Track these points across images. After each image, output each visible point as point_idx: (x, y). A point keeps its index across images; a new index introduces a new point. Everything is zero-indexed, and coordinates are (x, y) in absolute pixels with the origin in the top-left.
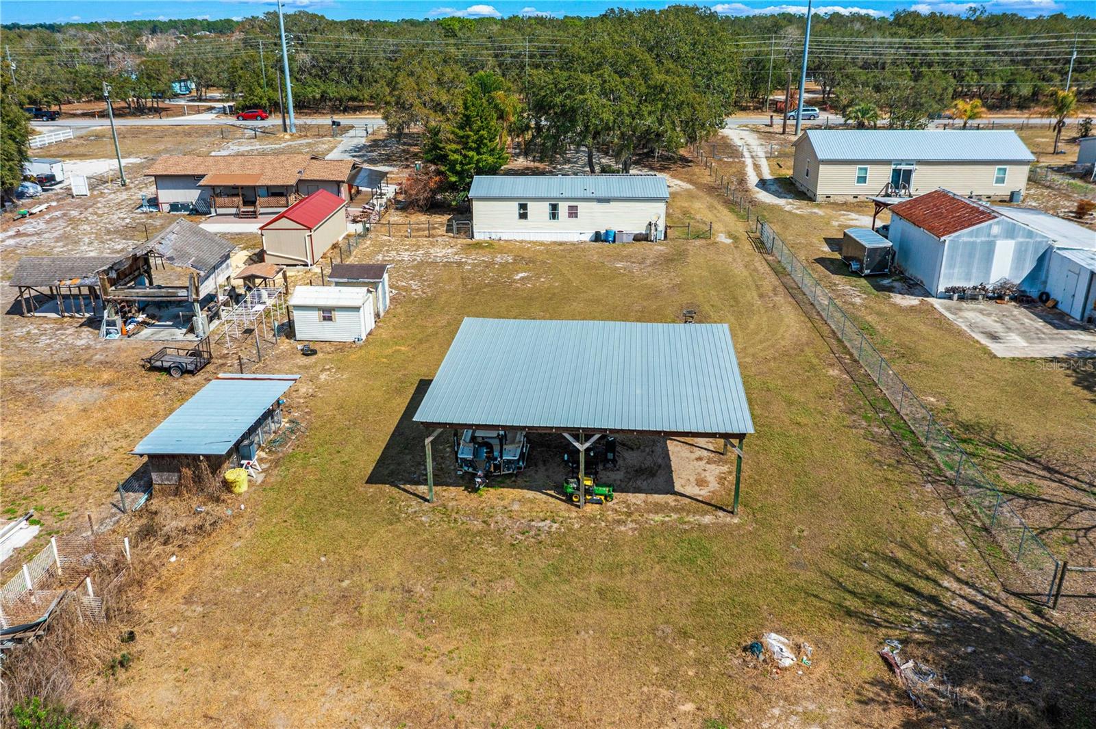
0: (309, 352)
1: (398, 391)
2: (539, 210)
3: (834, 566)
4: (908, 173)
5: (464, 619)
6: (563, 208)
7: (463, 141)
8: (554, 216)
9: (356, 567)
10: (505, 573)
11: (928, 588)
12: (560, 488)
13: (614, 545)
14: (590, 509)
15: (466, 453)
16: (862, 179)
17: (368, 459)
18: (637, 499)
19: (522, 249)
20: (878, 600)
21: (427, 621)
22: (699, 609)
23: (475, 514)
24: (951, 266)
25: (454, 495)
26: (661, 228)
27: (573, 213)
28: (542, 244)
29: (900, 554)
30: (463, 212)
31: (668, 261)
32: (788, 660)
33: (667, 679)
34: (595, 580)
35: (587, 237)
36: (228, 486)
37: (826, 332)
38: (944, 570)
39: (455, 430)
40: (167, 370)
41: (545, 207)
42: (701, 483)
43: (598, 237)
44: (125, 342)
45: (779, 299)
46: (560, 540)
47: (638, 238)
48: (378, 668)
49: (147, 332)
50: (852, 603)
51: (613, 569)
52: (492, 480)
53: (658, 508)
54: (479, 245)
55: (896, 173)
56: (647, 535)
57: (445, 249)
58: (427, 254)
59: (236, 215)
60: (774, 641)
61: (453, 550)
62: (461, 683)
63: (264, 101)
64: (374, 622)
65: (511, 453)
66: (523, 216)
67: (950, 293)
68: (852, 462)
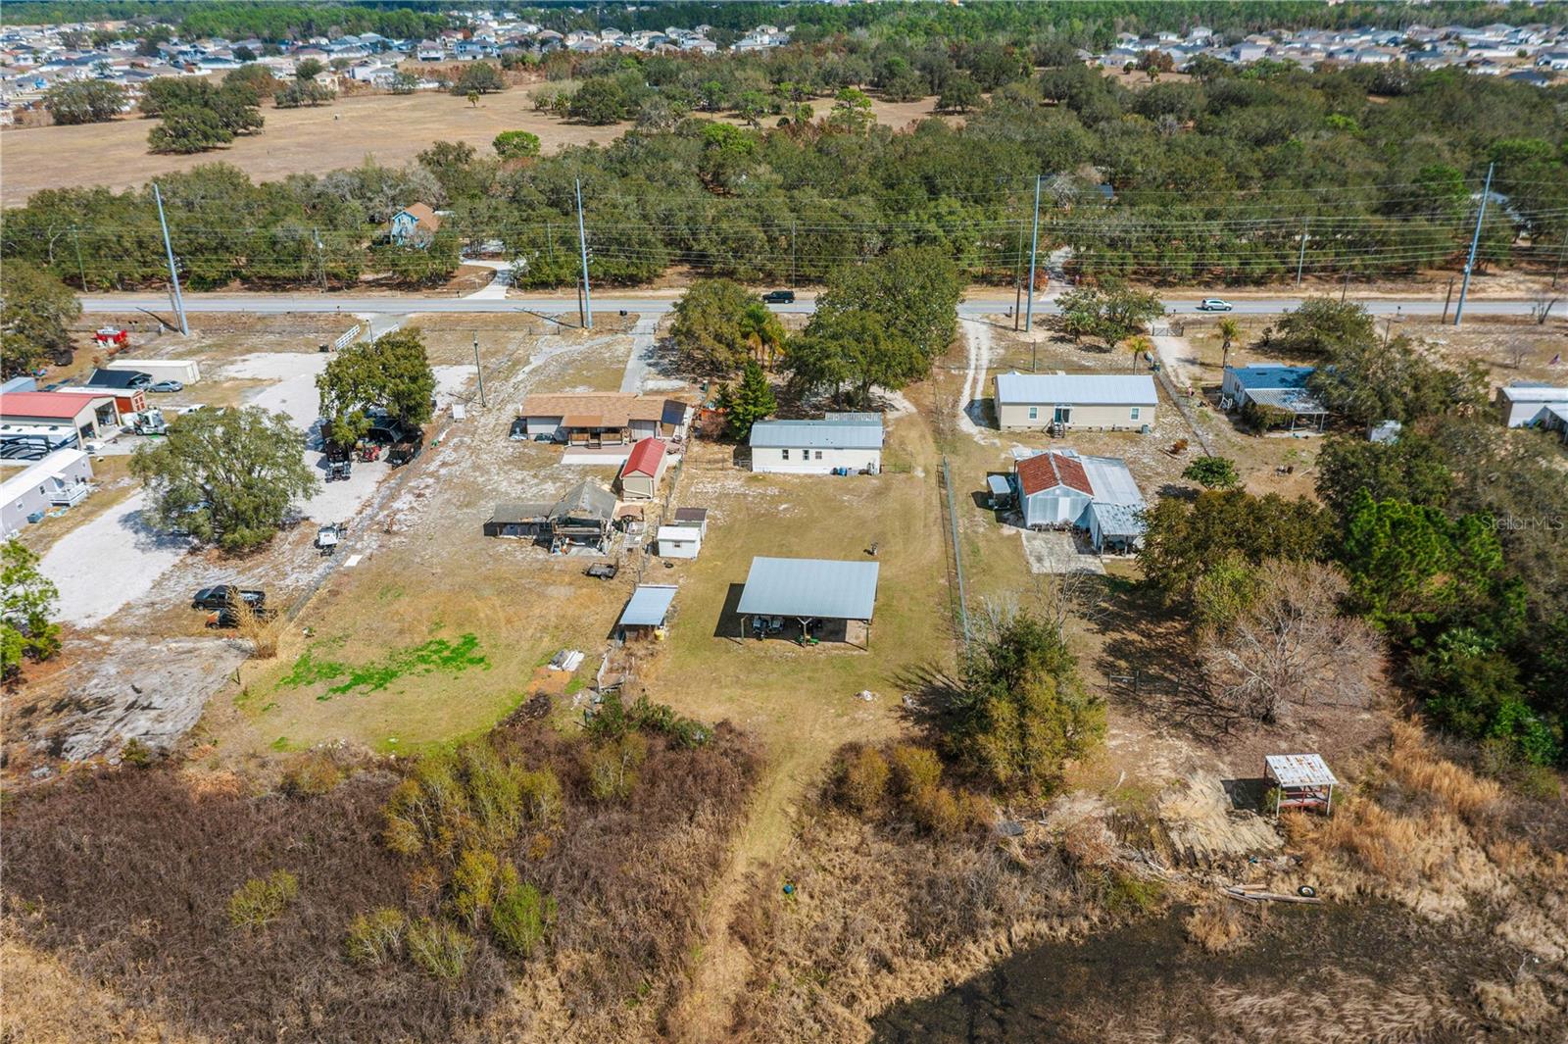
0: (669, 566)
1: (721, 590)
2: (796, 454)
3: (899, 671)
4: (1067, 412)
5: (758, 686)
6: (812, 453)
7: (744, 397)
8: (806, 458)
9: (717, 669)
10: (773, 671)
11: (928, 678)
12: (797, 640)
13: (816, 662)
14: (808, 648)
15: (757, 624)
16: (1033, 416)
17: (712, 626)
18: (829, 644)
19: (785, 482)
20: (910, 682)
21: (745, 686)
22: (843, 684)
23: (761, 649)
24: (1034, 511)
25: (752, 642)
26: (877, 466)
27: (819, 456)
28: (798, 476)
29: (927, 667)
30: (743, 455)
31: (880, 493)
32: (869, 698)
33: (827, 704)
34: (807, 674)
35: (828, 471)
36: (656, 637)
37: (951, 555)
38: (940, 672)
39: (751, 616)
40: (599, 577)
41: (801, 452)
42: (857, 638)
43: (835, 472)
44: (566, 557)
45: (935, 529)
46: (795, 660)
47: (861, 473)
48: (731, 699)
49: (574, 550)
50: (899, 683)
51: (815, 671)
52: (768, 636)
53: (837, 648)
54: (755, 478)
55: (1058, 411)
56: (830, 660)
57: (733, 481)
58: (723, 486)
59: (587, 446)
60: (865, 693)
61: (753, 663)
62: (759, 704)
63: (552, 279)
64: (726, 686)
65: (776, 625)
66: (786, 457)
67: (1034, 527)
68: (927, 630)
